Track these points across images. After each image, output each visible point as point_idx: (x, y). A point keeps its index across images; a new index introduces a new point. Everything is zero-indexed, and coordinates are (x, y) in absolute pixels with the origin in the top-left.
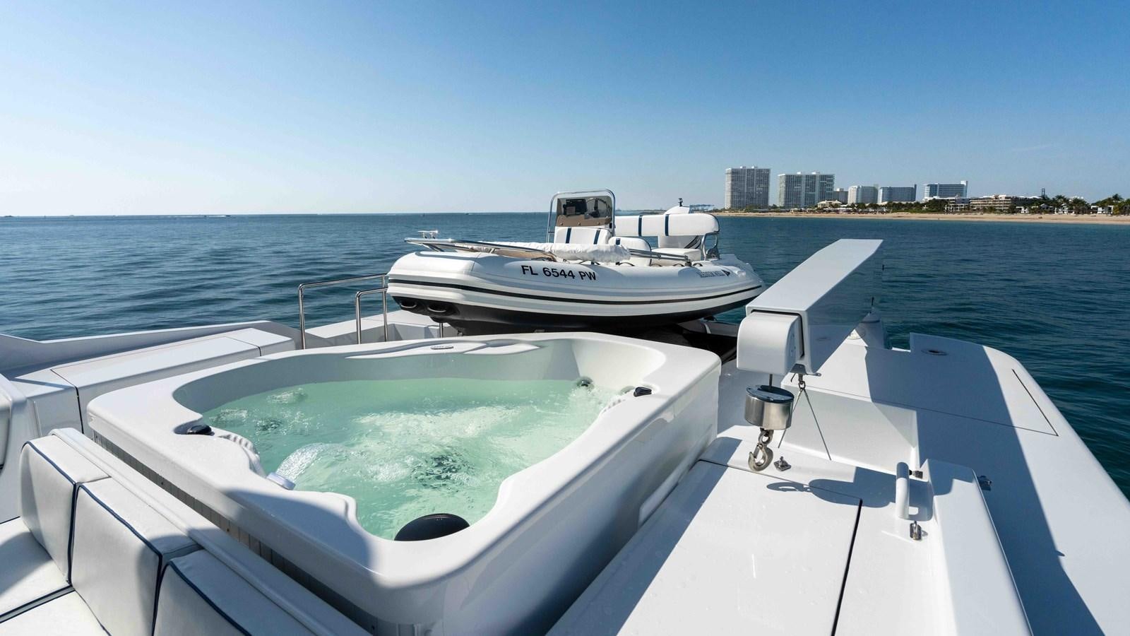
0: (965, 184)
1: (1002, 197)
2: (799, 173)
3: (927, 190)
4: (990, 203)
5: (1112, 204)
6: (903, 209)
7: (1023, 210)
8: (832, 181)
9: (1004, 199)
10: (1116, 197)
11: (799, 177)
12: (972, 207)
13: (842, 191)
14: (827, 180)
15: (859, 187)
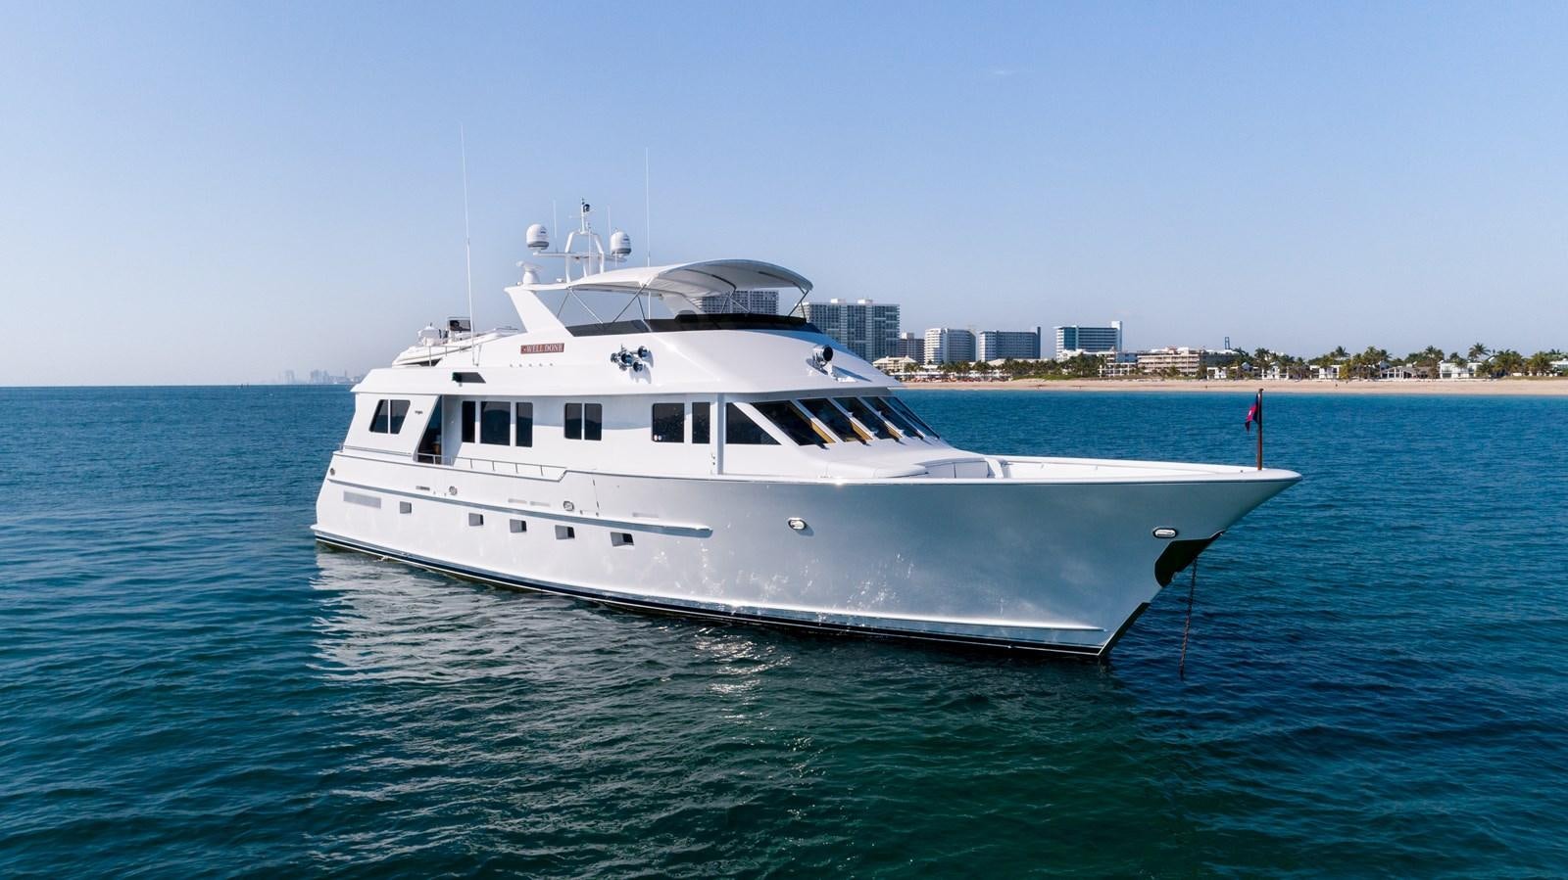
0: (1118, 327)
1: (1184, 350)
2: (834, 301)
3: (1060, 336)
4: (1168, 360)
5: (1336, 363)
6: (1032, 373)
7: (1217, 372)
8: (895, 318)
9: (1186, 354)
10: (1341, 352)
11: (835, 309)
12: (1144, 368)
13: (911, 338)
14: (887, 315)
15: (943, 331)
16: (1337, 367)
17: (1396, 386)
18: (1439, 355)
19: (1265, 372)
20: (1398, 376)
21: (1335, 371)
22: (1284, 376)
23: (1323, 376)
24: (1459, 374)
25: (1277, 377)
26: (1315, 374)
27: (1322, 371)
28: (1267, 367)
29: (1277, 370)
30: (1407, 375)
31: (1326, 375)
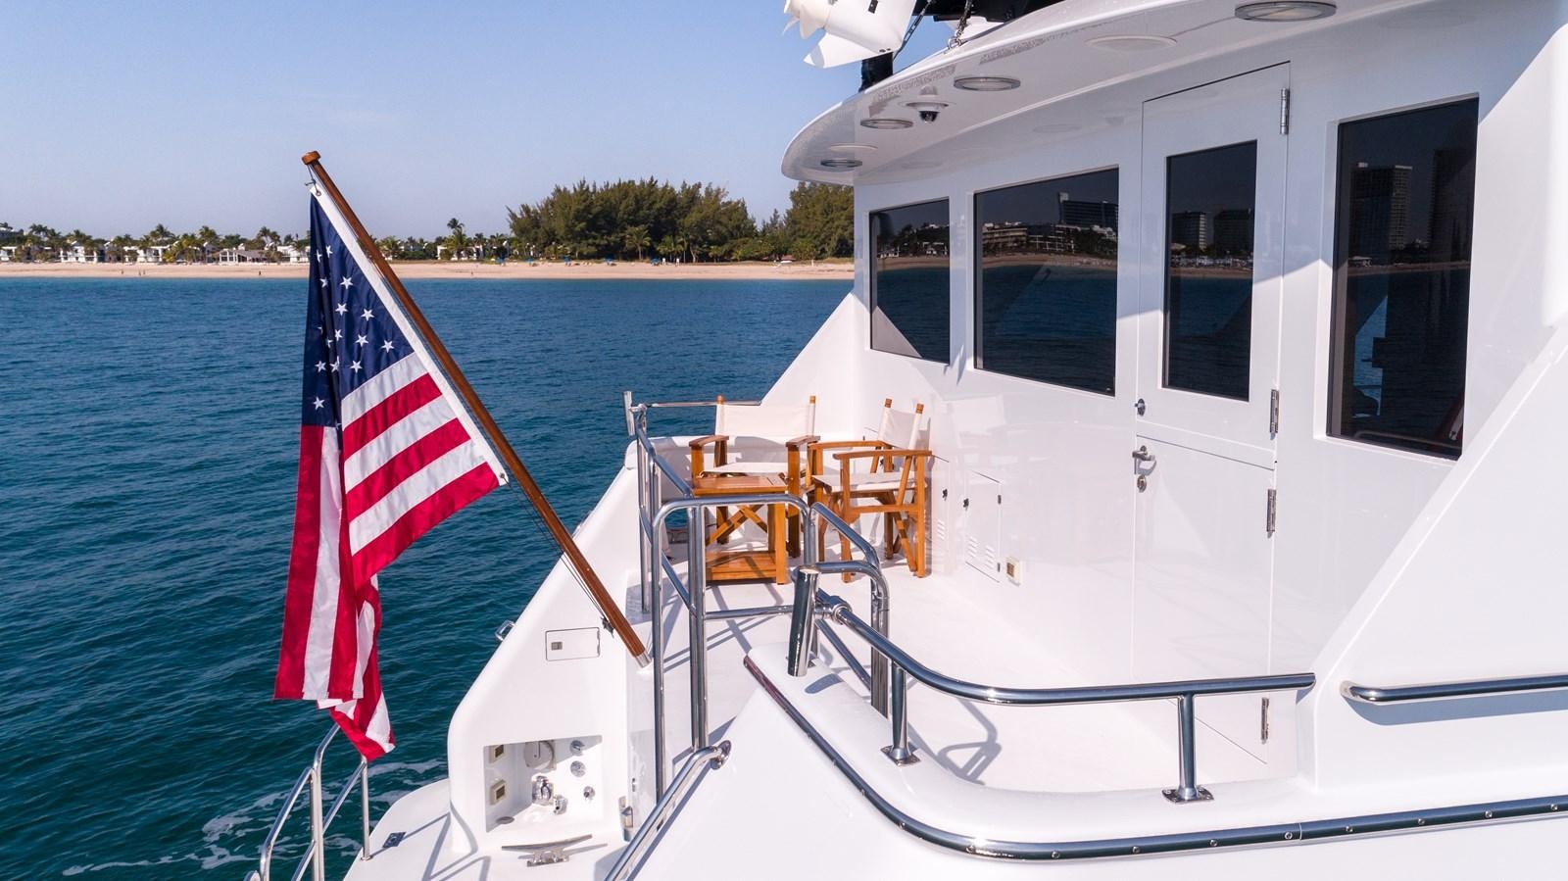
16: (159, 248)
17: (228, 269)
18: (275, 237)
19: (65, 254)
20: (231, 259)
21: (156, 253)
22: (91, 259)
23: (143, 259)
24: (298, 258)
25: (82, 259)
26: (134, 256)
27: (141, 252)
28: (67, 248)
29: (81, 249)
30: (242, 259)
31: (146, 257)
